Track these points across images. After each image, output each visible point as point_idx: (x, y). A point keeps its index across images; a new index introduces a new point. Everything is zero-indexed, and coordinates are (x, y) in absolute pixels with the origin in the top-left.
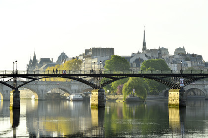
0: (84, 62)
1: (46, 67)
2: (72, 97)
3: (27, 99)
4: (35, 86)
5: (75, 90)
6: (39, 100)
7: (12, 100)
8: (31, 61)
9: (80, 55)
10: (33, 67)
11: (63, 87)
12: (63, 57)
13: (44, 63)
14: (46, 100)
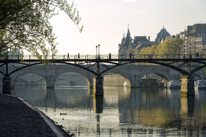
0: (186, 42)
1: (142, 47)
2: (170, 84)
3: (118, 86)
4: (126, 71)
5: (175, 76)
6: (132, 87)
7: (94, 87)
8: (123, 39)
9: (182, 33)
10: (126, 47)
11: (160, 72)
12: (163, 34)
13: (139, 42)
14: (140, 87)
